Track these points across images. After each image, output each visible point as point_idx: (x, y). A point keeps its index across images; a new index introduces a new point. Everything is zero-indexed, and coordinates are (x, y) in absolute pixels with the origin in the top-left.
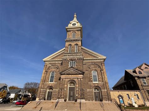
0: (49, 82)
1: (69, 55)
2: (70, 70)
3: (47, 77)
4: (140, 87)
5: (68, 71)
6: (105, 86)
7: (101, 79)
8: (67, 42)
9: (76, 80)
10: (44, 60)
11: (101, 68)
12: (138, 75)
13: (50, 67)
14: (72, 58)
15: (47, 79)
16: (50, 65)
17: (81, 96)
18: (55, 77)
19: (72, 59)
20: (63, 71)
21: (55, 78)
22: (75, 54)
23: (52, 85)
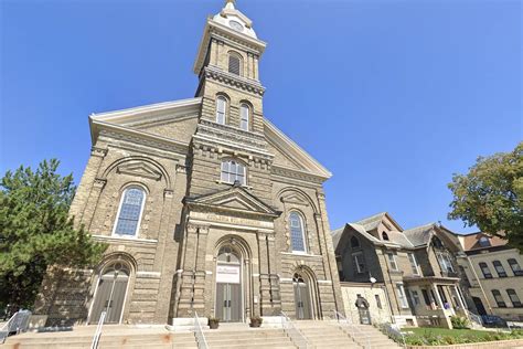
0: (114, 236)
1: (222, 132)
2: (229, 196)
3: (102, 206)
4: (385, 275)
5: (225, 197)
6: (327, 269)
7: (314, 244)
8: (211, 79)
9: (249, 237)
10: (98, 118)
11: (314, 207)
12: (382, 241)
13: (120, 160)
14: (236, 149)
15: (101, 214)
16: (124, 153)
17: (272, 303)
18: (146, 212)
19: (236, 153)
20: (202, 196)
21: (147, 217)
22: (244, 137)
23: (132, 251)
